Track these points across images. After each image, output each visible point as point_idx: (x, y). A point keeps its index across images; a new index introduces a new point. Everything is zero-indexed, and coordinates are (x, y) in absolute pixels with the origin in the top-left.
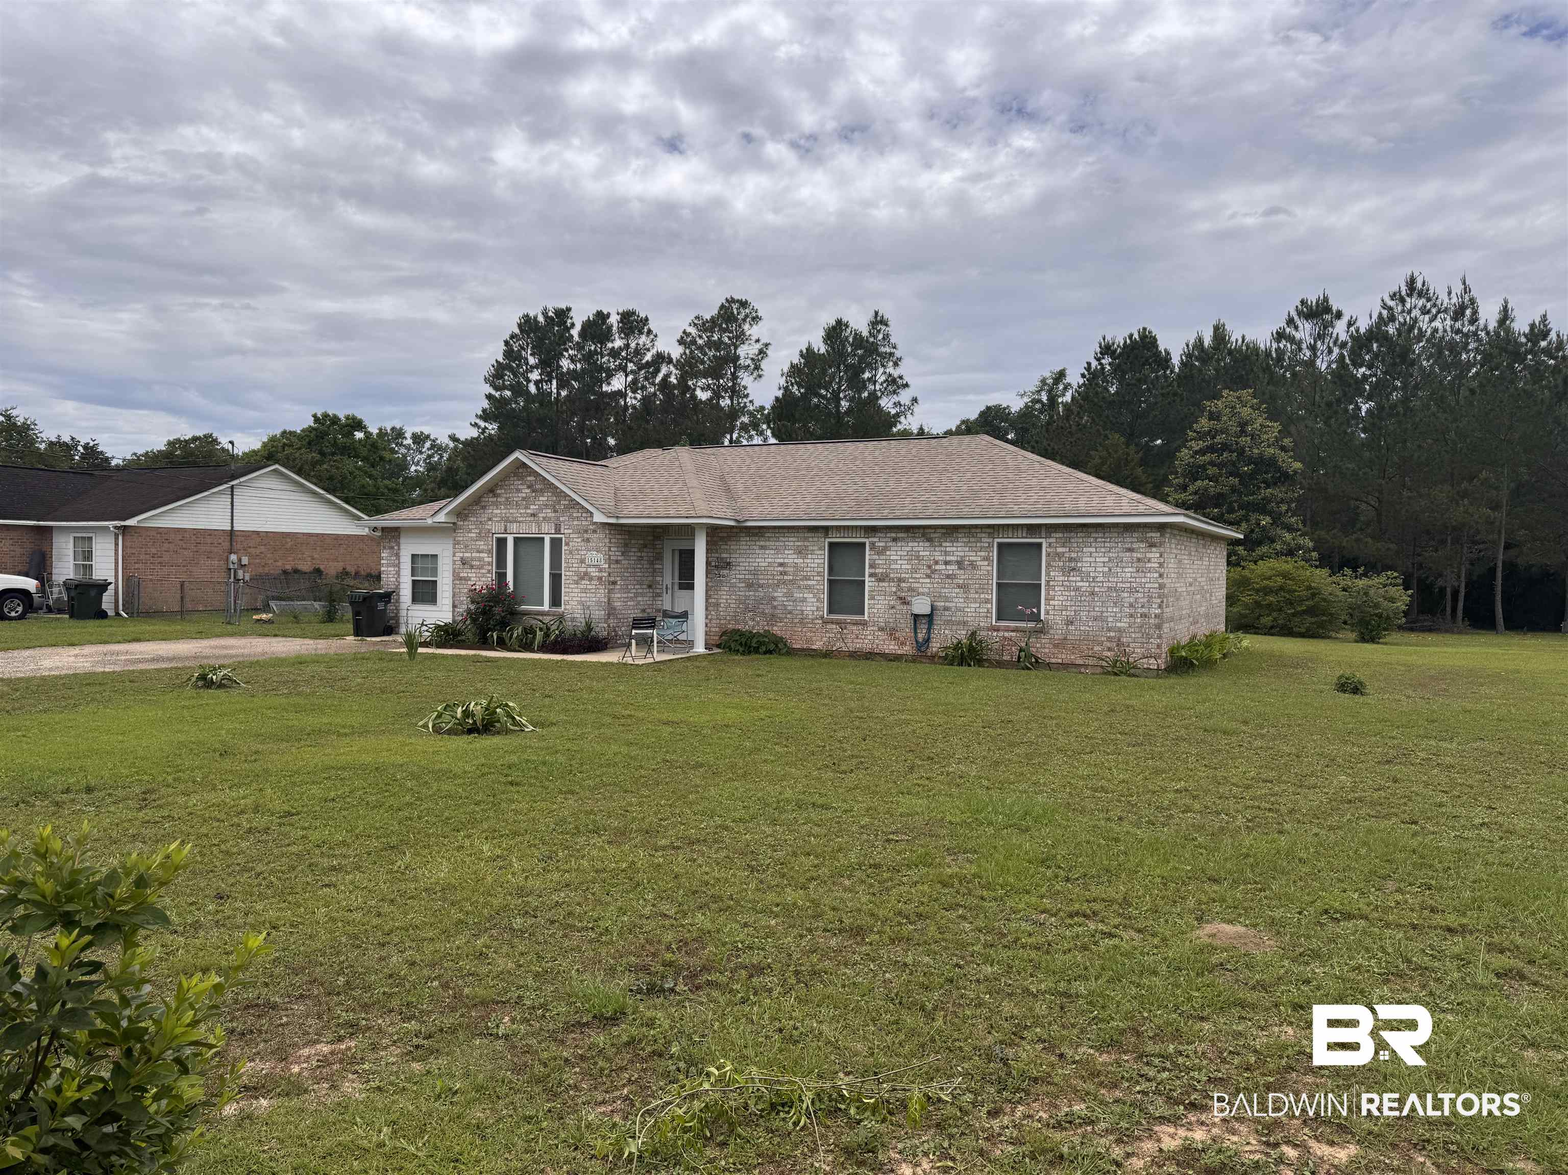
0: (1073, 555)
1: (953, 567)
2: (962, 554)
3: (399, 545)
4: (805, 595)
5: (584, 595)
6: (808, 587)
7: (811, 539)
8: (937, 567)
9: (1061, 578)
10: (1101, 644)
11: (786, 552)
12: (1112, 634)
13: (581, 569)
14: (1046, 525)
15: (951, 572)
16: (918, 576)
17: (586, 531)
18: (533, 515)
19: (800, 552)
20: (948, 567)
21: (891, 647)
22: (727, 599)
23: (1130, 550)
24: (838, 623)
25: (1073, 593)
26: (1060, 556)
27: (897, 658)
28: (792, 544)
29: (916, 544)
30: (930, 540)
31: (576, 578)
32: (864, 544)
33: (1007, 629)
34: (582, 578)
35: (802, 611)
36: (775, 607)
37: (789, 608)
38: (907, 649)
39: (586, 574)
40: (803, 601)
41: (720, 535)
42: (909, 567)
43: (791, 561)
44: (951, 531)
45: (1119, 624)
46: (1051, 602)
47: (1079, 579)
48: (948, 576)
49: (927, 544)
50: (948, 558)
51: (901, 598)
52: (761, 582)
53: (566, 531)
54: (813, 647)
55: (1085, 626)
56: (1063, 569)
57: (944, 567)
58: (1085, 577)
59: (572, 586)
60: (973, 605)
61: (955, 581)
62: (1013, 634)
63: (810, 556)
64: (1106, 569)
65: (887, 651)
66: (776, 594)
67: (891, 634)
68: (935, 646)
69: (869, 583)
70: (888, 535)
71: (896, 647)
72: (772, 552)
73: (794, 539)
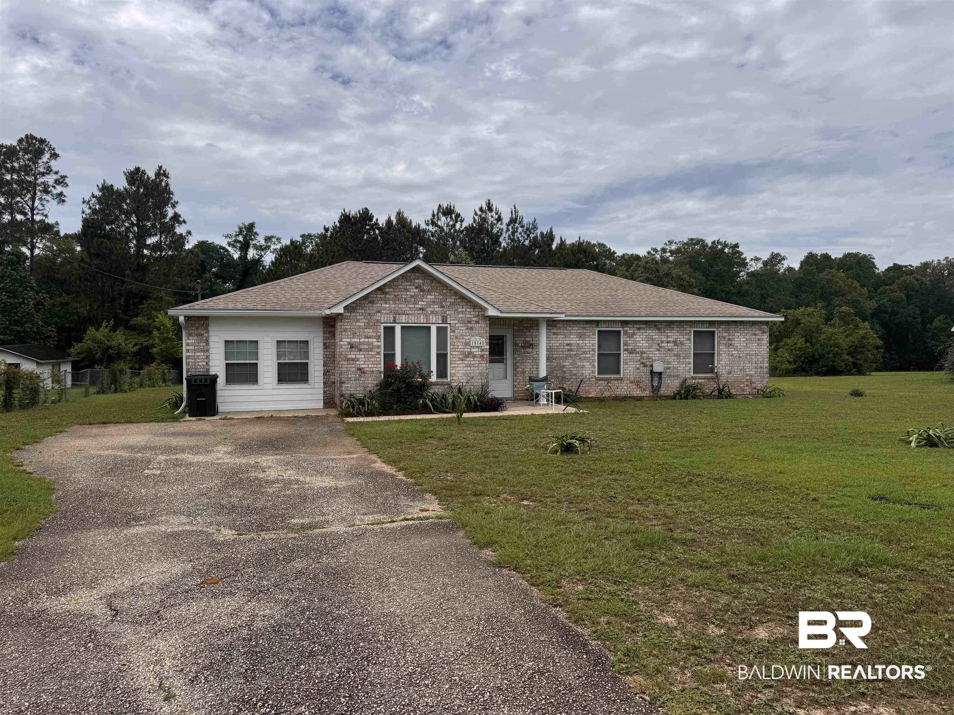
0: (731, 337)
1: (671, 344)
2: (676, 337)
3: (208, 332)
4: (585, 364)
5: (469, 368)
6: (585, 358)
7: (587, 329)
8: (663, 345)
9: (725, 350)
10: (743, 383)
11: (571, 336)
12: (748, 378)
13: (465, 350)
14: (717, 321)
15: (670, 347)
16: (652, 350)
17: (470, 322)
18: (422, 309)
19: (580, 337)
20: (669, 345)
21: (637, 393)
22: (530, 368)
23: (755, 335)
24: (605, 380)
25: (730, 357)
26: (724, 337)
27: (640, 399)
28: (575, 331)
29: (651, 331)
30: (659, 329)
31: (461, 356)
32: (619, 332)
33: (700, 378)
34: (467, 357)
35: (583, 373)
36: (564, 372)
37: (574, 372)
38: (647, 393)
39: (470, 353)
40: (582, 368)
41: (525, 325)
42: (647, 345)
43: (575, 342)
44: (670, 324)
45: (751, 373)
46: (721, 362)
47: (733, 349)
48: (669, 350)
49: (657, 331)
50: (669, 339)
51: (643, 363)
52: (555, 356)
53: (452, 322)
54: (590, 396)
55: (737, 374)
56: (725, 345)
57: (666, 344)
58: (736, 349)
59: (458, 362)
60: (682, 366)
61: (673, 352)
62: (703, 381)
63: (587, 339)
64: (745, 344)
65: (635, 395)
66: (565, 364)
67: (637, 385)
68: (663, 391)
69: (624, 356)
70: (635, 326)
71: (641, 392)
72: (562, 336)
73: (576, 328)
